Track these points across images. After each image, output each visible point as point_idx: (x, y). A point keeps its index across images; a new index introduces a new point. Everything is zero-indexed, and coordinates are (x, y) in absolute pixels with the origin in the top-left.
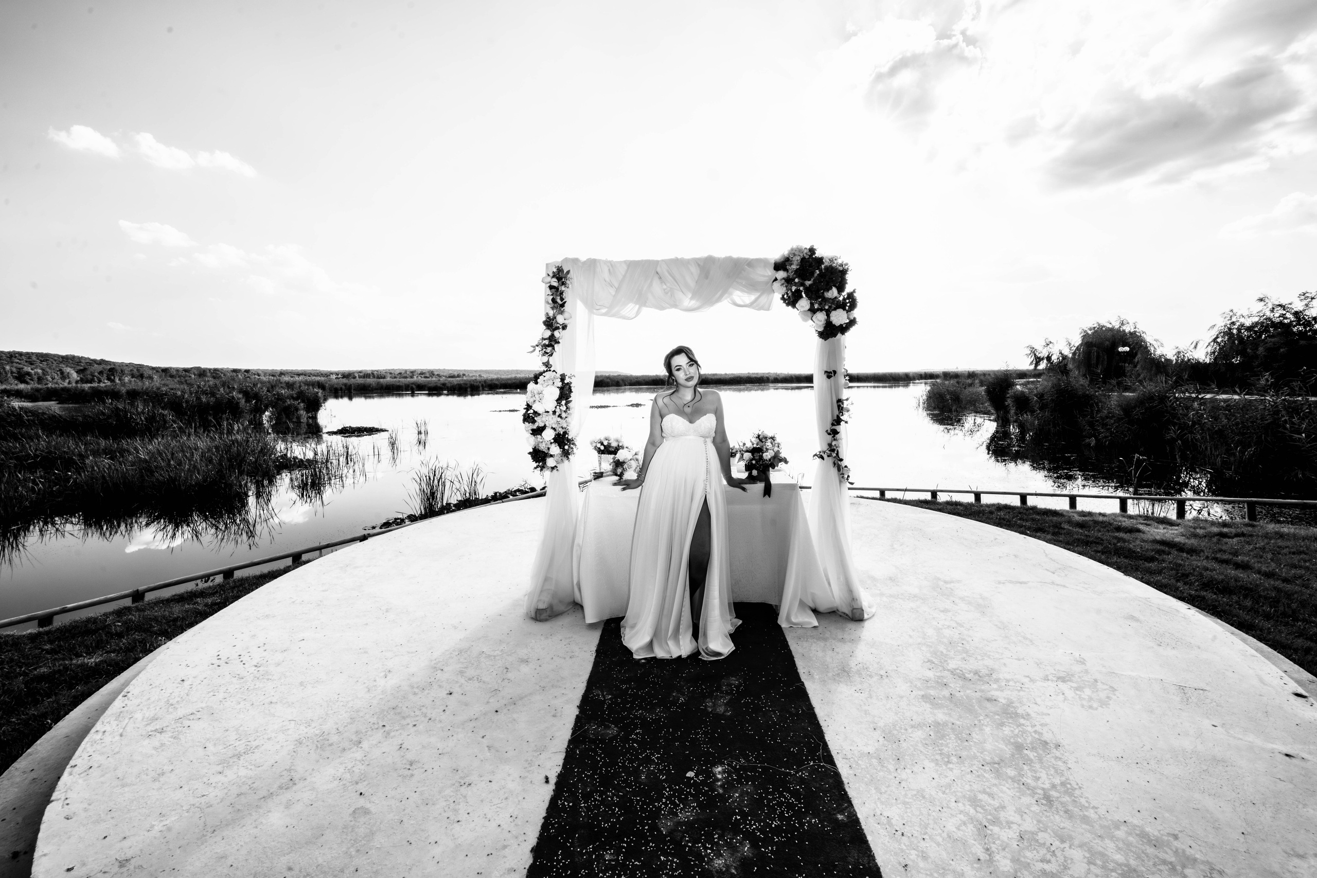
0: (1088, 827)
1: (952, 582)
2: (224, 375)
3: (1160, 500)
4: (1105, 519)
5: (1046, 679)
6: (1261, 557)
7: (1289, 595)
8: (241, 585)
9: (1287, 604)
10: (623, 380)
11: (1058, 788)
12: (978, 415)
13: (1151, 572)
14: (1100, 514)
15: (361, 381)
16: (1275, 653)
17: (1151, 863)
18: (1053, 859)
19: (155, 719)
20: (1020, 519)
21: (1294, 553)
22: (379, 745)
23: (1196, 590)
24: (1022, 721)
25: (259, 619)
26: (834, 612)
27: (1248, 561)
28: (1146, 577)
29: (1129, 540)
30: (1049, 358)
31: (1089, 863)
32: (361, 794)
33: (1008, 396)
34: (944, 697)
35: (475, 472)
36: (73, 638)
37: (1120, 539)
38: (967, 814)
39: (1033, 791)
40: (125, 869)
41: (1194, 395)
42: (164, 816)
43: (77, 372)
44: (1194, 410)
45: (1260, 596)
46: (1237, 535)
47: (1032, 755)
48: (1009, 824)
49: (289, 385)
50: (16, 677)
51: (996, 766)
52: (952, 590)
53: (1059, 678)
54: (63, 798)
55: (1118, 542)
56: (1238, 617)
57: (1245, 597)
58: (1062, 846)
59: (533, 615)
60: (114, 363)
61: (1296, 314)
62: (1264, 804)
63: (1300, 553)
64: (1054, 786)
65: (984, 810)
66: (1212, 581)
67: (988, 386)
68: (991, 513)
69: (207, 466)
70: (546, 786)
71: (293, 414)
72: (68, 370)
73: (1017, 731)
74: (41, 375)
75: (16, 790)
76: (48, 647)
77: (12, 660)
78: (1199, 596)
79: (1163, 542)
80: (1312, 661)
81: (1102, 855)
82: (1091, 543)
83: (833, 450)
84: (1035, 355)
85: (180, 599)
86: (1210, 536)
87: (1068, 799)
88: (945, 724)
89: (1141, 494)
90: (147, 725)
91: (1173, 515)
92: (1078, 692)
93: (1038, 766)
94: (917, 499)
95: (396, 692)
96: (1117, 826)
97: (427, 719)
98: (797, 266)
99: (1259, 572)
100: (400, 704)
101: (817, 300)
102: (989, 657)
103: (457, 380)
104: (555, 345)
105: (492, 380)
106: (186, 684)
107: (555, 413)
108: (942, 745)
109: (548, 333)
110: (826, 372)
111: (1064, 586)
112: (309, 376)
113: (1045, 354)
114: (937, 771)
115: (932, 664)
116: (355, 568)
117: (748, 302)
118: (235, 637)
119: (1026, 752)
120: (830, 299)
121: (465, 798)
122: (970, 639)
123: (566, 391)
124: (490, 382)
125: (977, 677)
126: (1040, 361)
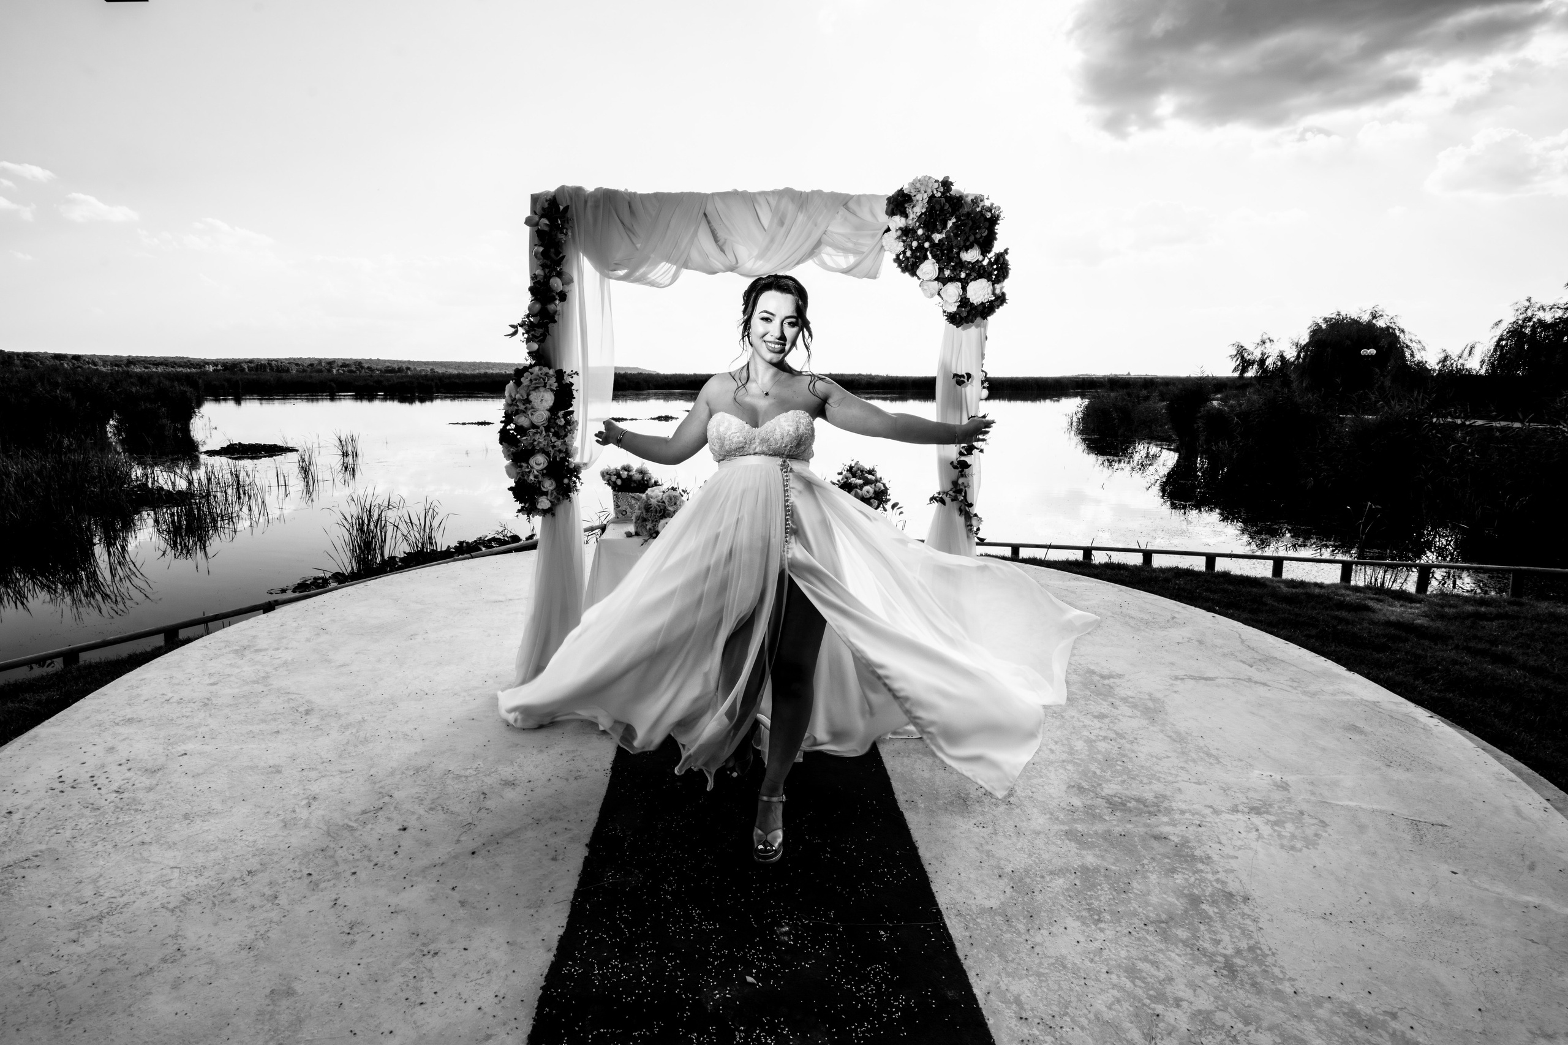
0: (1281, 1004)
1: (1111, 676)
2: (41, 363)
3: (1392, 566)
4: (1321, 591)
5: (1235, 810)
6: (1528, 647)
9: (1558, 709)
11: (1245, 954)
12: (1154, 442)
13: (1381, 665)
14: (1316, 585)
15: (253, 375)
16: (1537, 775)
20: (1206, 590)
22: (303, 899)
23: (1440, 692)
24: (1200, 866)
25: (118, 724)
27: (1510, 652)
29: (1353, 621)
30: (1262, 362)
33: (1199, 415)
34: (1096, 833)
35: (431, 511)
37: (1341, 620)
38: (1122, 989)
39: (1211, 958)
41: (1459, 421)
44: (1455, 441)
45: (1523, 699)
46: (1498, 616)
47: (1211, 910)
48: (1178, 1001)
49: (143, 380)
51: (1163, 924)
52: (1111, 688)
53: (1251, 808)
55: (1339, 623)
56: (1492, 727)
57: (1504, 699)
58: (1246, 1029)
62: (1509, 973)
64: (1238, 952)
65: (1144, 982)
66: (1461, 678)
67: (1171, 401)
68: (1167, 580)
69: (26, 499)
71: (152, 423)
73: (1192, 879)
78: (1443, 700)
79: (1398, 625)
82: (1303, 624)
83: (959, 491)
84: (1243, 357)
86: (1460, 617)
87: (1257, 967)
88: (1096, 870)
89: (1371, 557)
91: (1411, 587)
92: (1276, 828)
93: (1218, 925)
94: (1064, 559)
95: (325, 828)
96: (1319, 1002)
97: (372, 864)
98: (922, 208)
99: (1524, 667)
100: (332, 845)
101: (949, 263)
102: (1158, 780)
103: (398, 377)
104: (550, 325)
105: (451, 376)
106: (16, 817)
107: (547, 429)
108: (1091, 897)
109: (538, 306)
110: (955, 375)
111: (1265, 684)
112: (173, 367)
113: (1257, 355)
114: (1084, 932)
115: (1081, 789)
116: (257, 651)
117: (844, 266)
118: (84, 749)
119: (1204, 906)
120: (969, 263)
121: (430, 971)
122: (1133, 755)
123: (564, 396)
124: (448, 381)
125: (1142, 806)
126: (1248, 365)
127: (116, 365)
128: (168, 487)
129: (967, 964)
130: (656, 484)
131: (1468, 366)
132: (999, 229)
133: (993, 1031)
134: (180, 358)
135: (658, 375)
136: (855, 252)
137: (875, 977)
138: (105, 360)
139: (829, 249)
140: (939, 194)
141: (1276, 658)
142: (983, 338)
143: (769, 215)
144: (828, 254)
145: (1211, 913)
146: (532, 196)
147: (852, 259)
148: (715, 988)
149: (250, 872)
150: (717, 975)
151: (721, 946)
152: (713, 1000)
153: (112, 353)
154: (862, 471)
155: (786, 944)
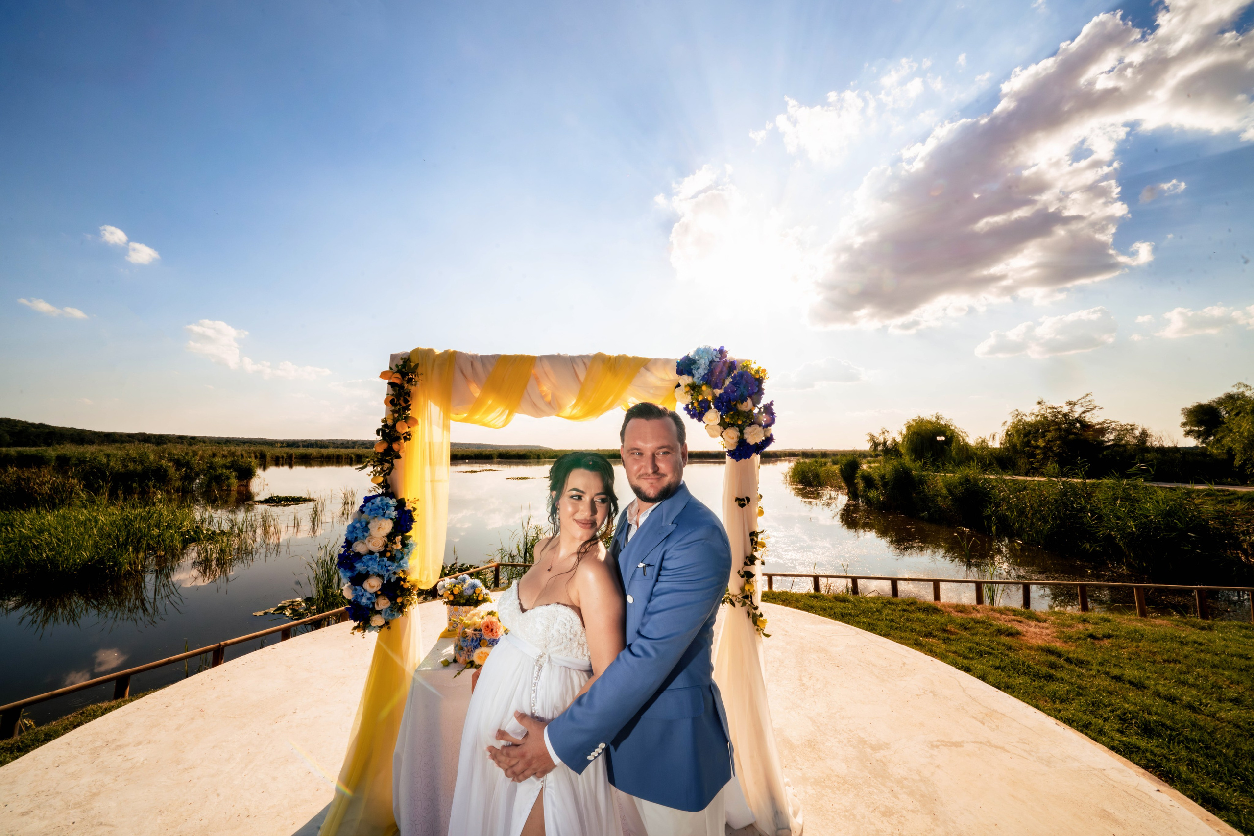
2: (169, 442)
10: (544, 454)
12: (834, 489)
13: (1060, 700)
15: (304, 450)
30: (885, 443)
33: (857, 474)
61: (1065, 415)
67: (840, 464)
71: (224, 482)
79: (1048, 650)
82: (985, 653)
83: (747, 597)
84: (874, 441)
86: (1081, 638)
98: (705, 370)
101: (728, 412)
104: (394, 461)
107: (384, 554)
109: (385, 445)
110: (738, 499)
111: (1004, 749)
113: (881, 440)
120: (744, 412)
123: (404, 522)
126: (877, 446)
132: (765, 386)
134: (260, 439)
140: (717, 360)
141: (997, 711)
143: (585, 374)
146: (392, 355)
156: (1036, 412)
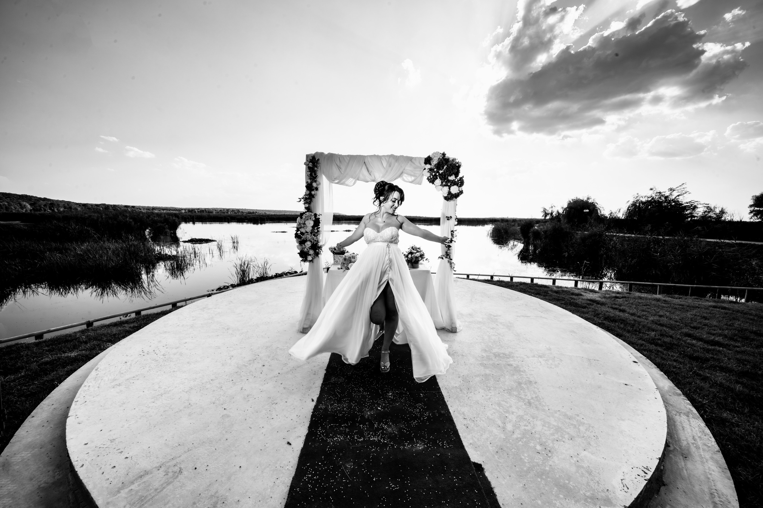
0: (544, 413)
1: (497, 316)
2: (120, 209)
3: (593, 282)
4: (567, 289)
5: (534, 356)
6: (631, 307)
7: (639, 323)
8: (148, 318)
9: (638, 326)
11: (534, 399)
12: (516, 241)
13: (584, 313)
14: (565, 287)
15: (199, 214)
16: (629, 346)
17: (567, 425)
18: (529, 425)
19: (115, 380)
20: (530, 289)
21: (644, 305)
22: (231, 388)
23: (602, 321)
24: (522, 373)
25: (161, 333)
26: (443, 329)
27: (625, 309)
28: (582, 315)
29: (576, 299)
30: (552, 214)
31: (543, 426)
32: (225, 409)
33: (530, 231)
34: (490, 364)
35: (266, 263)
36: (59, 344)
37: (572, 298)
38: (496, 409)
39: (524, 400)
40: (113, 443)
41: (614, 234)
42: (128, 421)
43: (30, 205)
44: (613, 241)
45: (627, 323)
46: (623, 297)
47: (524, 386)
48: (513, 413)
49: (158, 215)
50: (32, 363)
51: (510, 391)
52: (497, 319)
53: (539, 356)
54: (75, 415)
55: (572, 300)
56: (617, 332)
57: (621, 323)
58: (533, 420)
59: (302, 331)
60: (52, 200)
61: (666, 197)
62: (613, 403)
63: (647, 305)
64: (532, 398)
65: (503, 407)
66: (609, 317)
67: (522, 227)
68: (517, 286)
69: (117, 258)
70: (312, 403)
71: (162, 231)
72: (24, 203)
73: (519, 377)
74: (7, 206)
75: (46, 413)
76: (47, 348)
77: (27, 355)
78: (602, 323)
79: (591, 300)
80: (643, 349)
81: (549, 423)
82: (560, 300)
83: (448, 255)
84: (545, 212)
85: (115, 325)
86: (610, 298)
87: (538, 403)
88: (490, 375)
89: (585, 279)
90: (111, 382)
91: (597, 289)
92: (546, 362)
93: (526, 391)
94: (484, 279)
95: (237, 366)
96: (556, 412)
97: (254, 377)
98: (436, 162)
99: (629, 313)
100: (239, 371)
101: (444, 180)
102: (510, 348)
103: (253, 215)
104: (312, 198)
105: (272, 215)
106: (128, 364)
107: (311, 233)
108: (487, 383)
109: (308, 192)
110: (447, 217)
111: (546, 318)
112: (169, 211)
113: (550, 211)
114: (485, 393)
115: (485, 351)
116: (209, 309)
117: (411, 180)
118: (150, 342)
119: (522, 385)
120: (451, 180)
121: (275, 409)
122: (503, 340)
123: (317, 222)
124: (271, 217)
125: (505, 356)
126: (547, 215)
127: (148, 210)
128: (169, 254)
129: (448, 403)
130: (347, 252)
131: (618, 216)
132: (461, 169)
133: (455, 422)
135: (346, 215)
136: (414, 176)
137: (419, 407)
138: (144, 208)
139: (405, 175)
140: (442, 158)
141: (550, 310)
142: (456, 205)
143: (386, 163)
144: (405, 176)
145: (525, 387)
146: (306, 155)
147: (413, 178)
148: (368, 411)
149: (212, 380)
150: (368, 408)
151: (370, 399)
152: (367, 415)
153: (147, 205)
154: (416, 248)
155: (390, 398)
156: (649, 195)
